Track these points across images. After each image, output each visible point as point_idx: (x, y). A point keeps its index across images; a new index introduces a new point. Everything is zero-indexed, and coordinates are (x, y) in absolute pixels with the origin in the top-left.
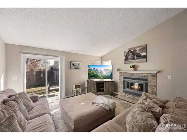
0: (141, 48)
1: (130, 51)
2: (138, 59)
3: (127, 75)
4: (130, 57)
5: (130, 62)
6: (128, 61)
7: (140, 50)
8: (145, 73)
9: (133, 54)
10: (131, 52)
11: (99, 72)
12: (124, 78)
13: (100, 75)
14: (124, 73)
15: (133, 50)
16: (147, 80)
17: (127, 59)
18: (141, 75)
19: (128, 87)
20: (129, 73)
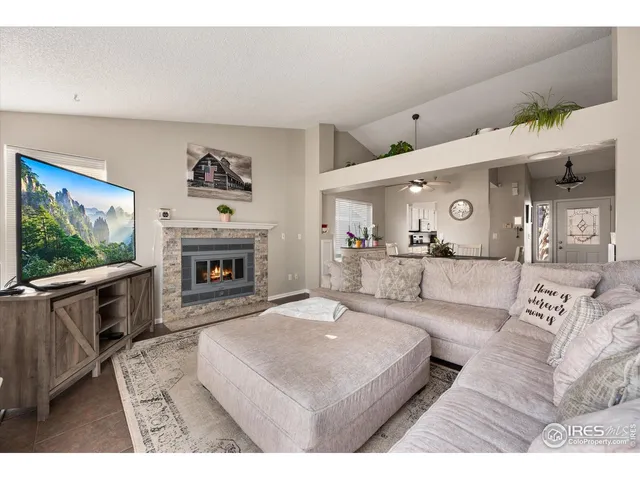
0: (241, 161)
1: (209, 155)
2: (233, 189)
3: (199, 237)
4: (209, 177)
5: (211, 192)
6: (202, 188)
7: (239, 166)
8: (249, 230)
9: (221, 170)
10: (214, 162)
11: (89, 224)
12: (185, 248)
13: (93, 243)
14: (184, 230)
15: (219, 159)
16: (251, 246)
17: (198, 180)
18: (240, 235)
19: (200, 279)
20: (206, 230)
